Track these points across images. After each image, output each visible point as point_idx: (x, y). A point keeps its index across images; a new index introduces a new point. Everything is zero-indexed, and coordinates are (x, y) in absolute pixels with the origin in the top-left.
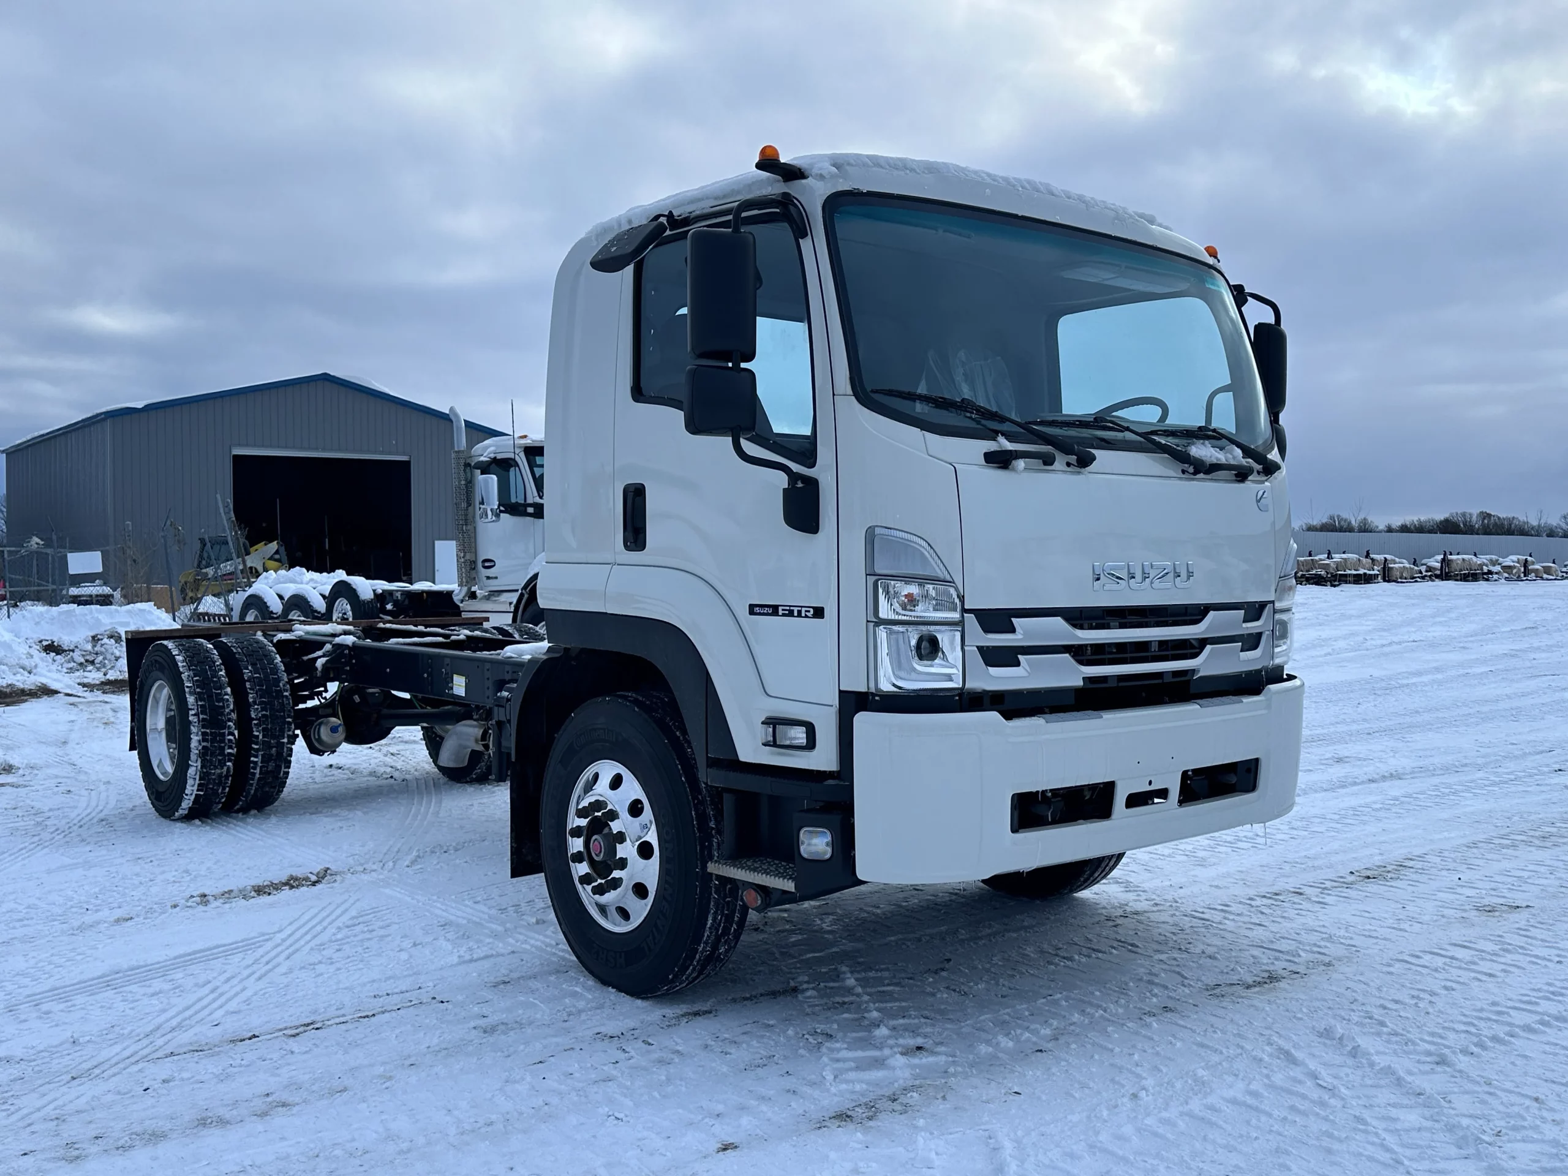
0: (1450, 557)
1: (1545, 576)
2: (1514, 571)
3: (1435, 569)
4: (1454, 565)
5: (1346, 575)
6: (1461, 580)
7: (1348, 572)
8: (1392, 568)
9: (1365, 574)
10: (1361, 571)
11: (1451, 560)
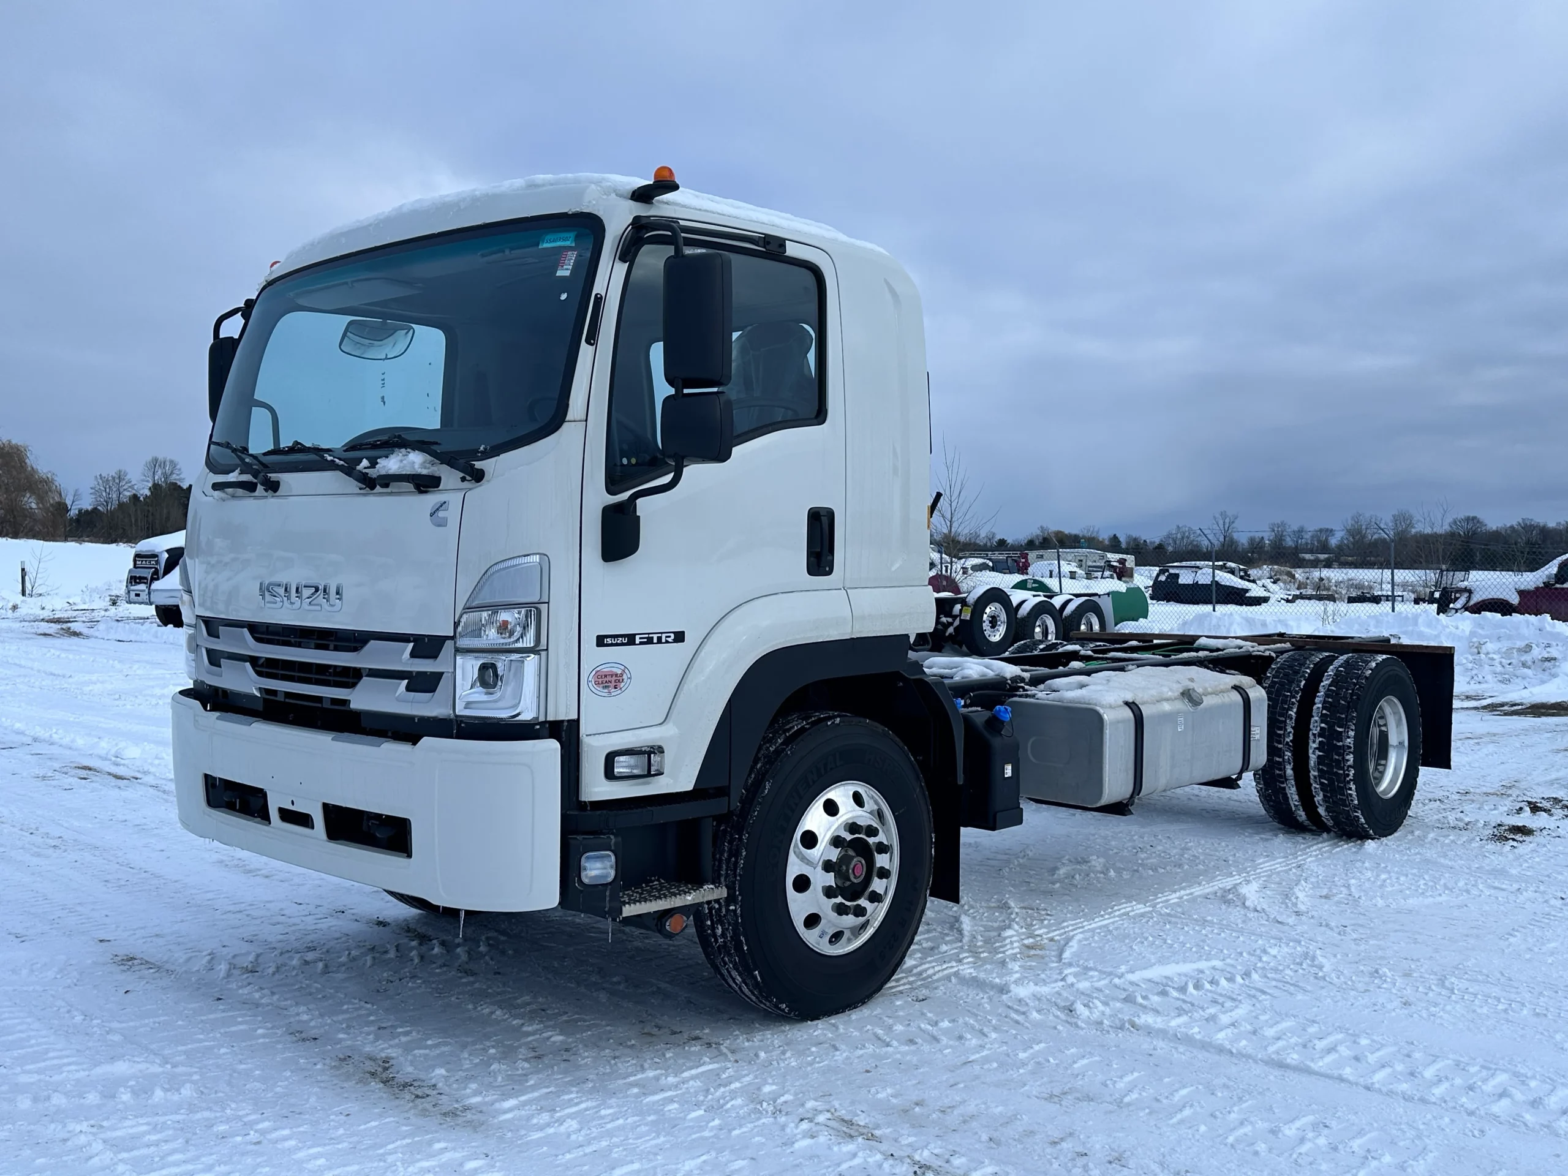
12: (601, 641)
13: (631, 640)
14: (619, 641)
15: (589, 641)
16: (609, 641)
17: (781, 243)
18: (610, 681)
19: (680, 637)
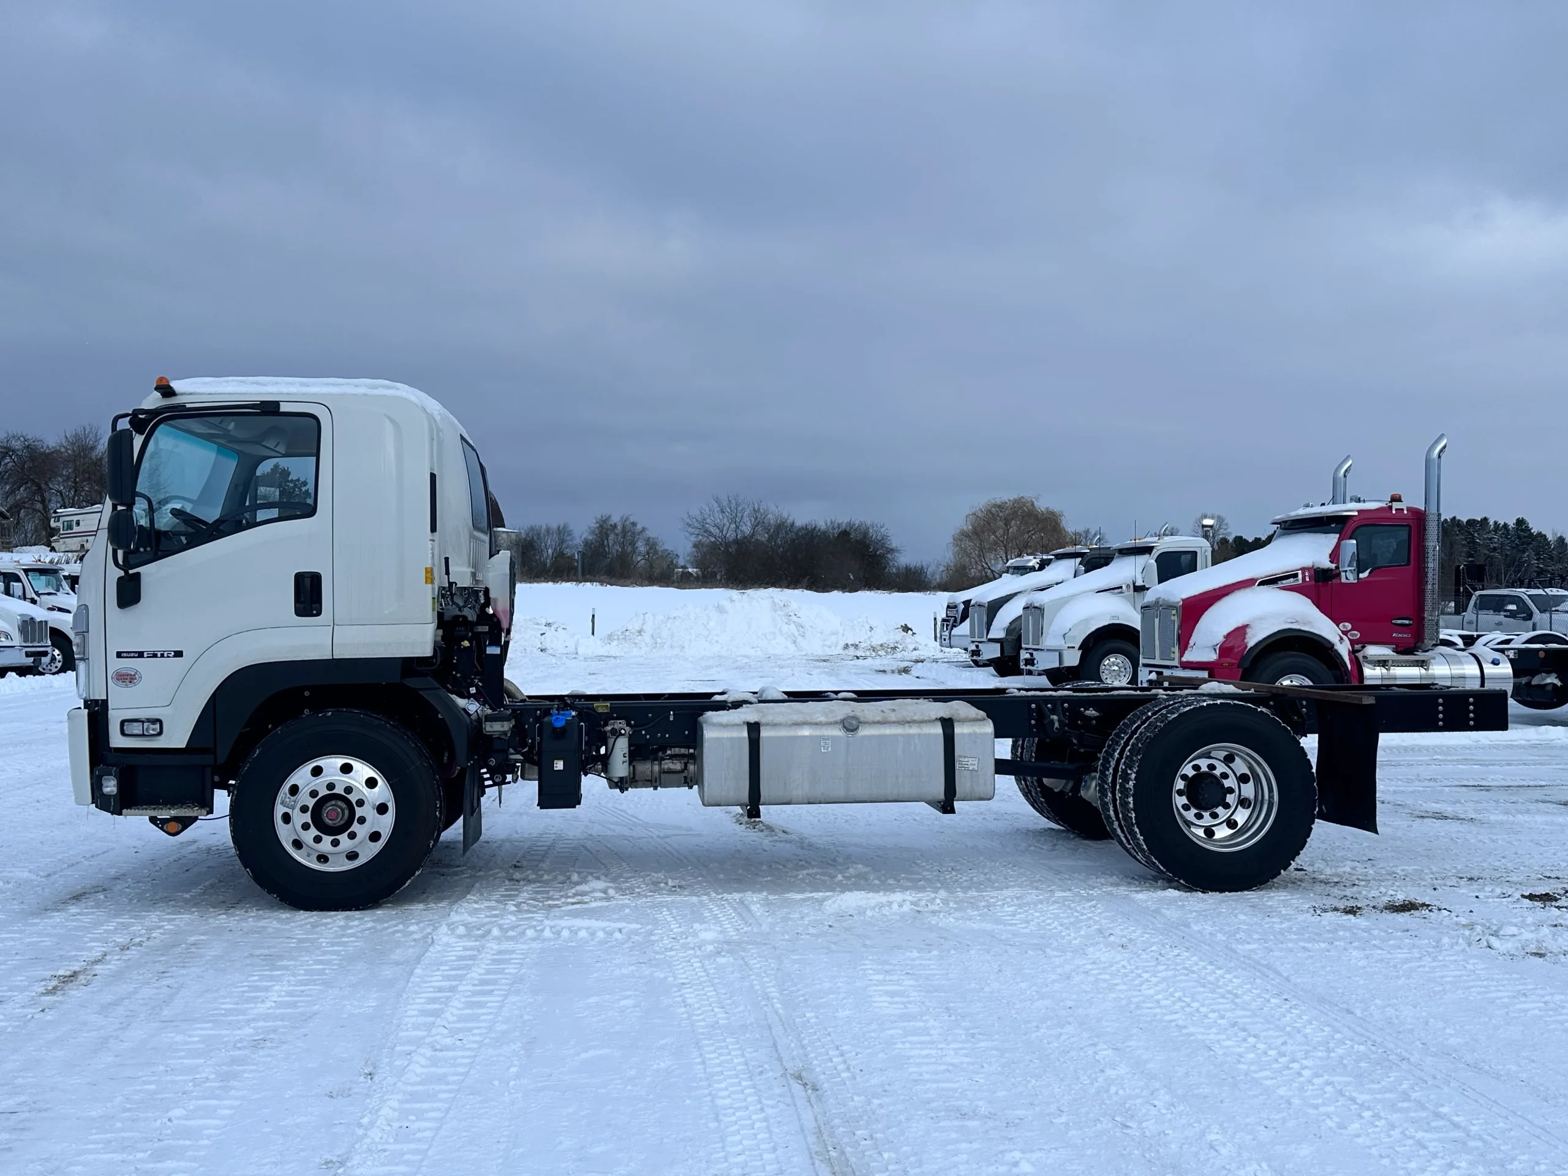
12: (119, 655)
13: (141, 655)
14: (132, 655)
15: (112, 655)
16: (125, 655)
17: (277, 404)
18: (127, 678)
19: (179, 654)
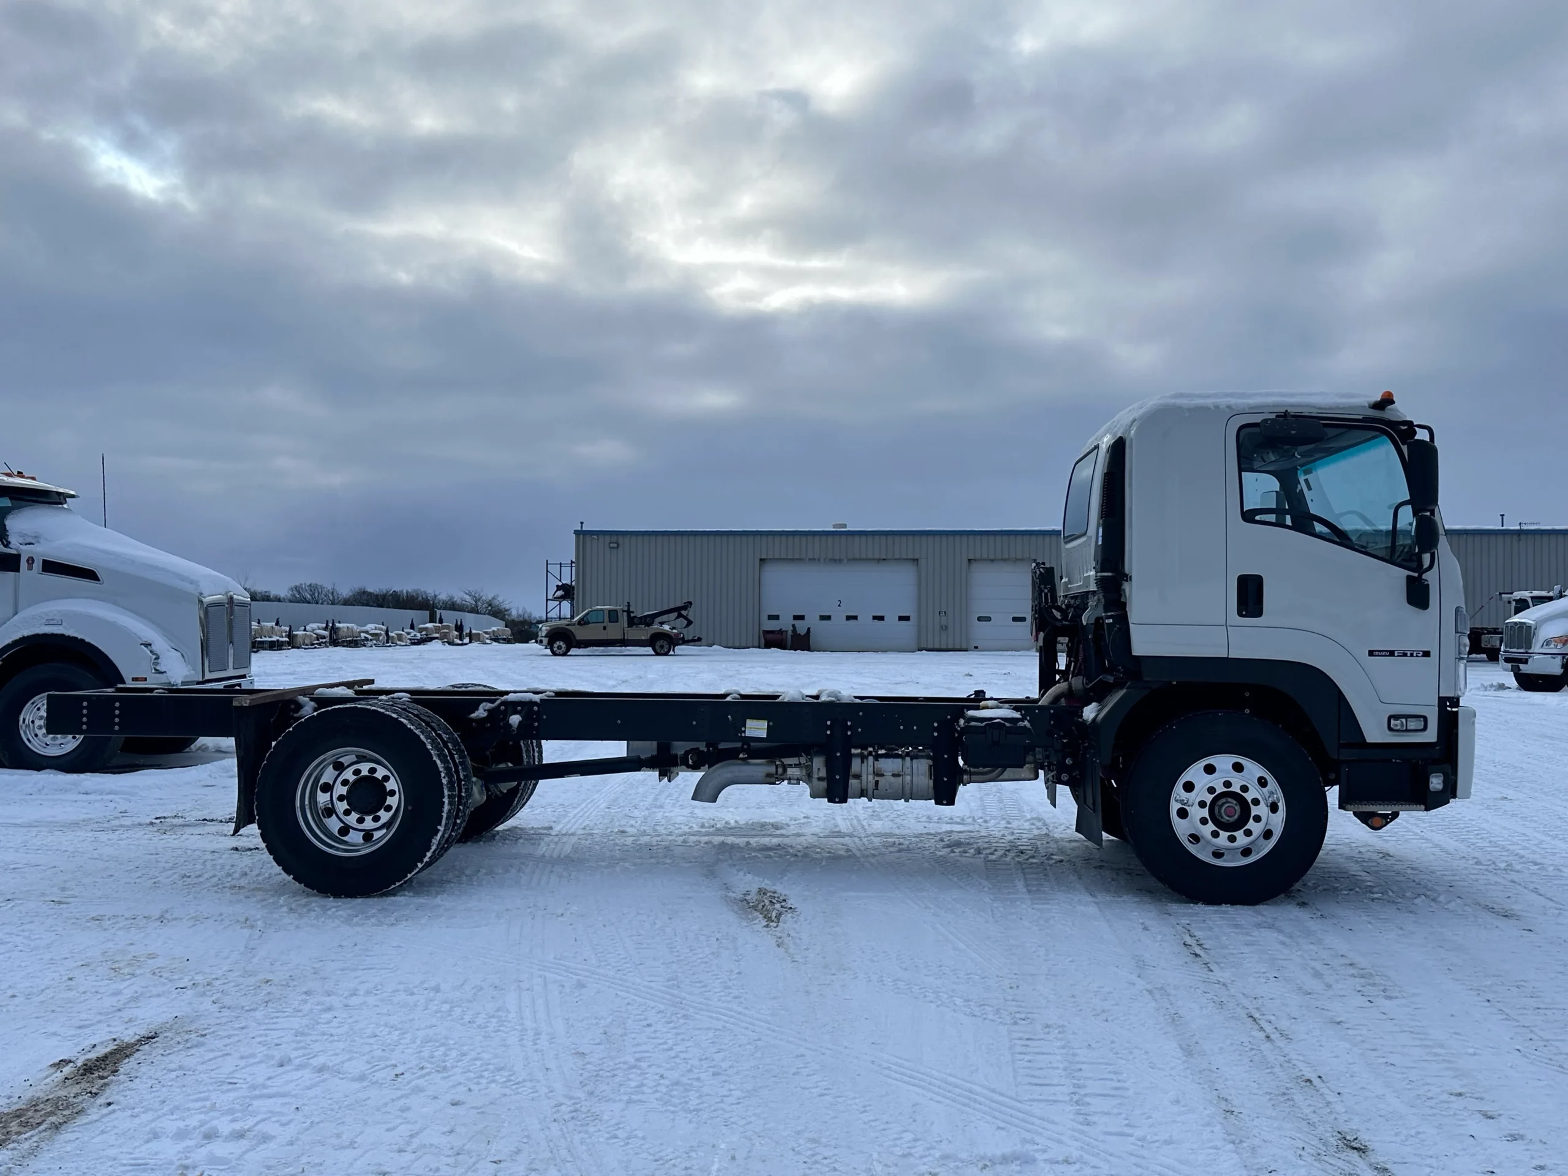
0: (337, 625)
1: (398, 643)
2: (381, 638)
3: (324, 637)
4: (341, 633)
5: (262, 642)
6: (347, 646)
7: (264, 639)
8: (296, 635)
9: (278, 641)
10: (275, 638)
11: (338, 628)
